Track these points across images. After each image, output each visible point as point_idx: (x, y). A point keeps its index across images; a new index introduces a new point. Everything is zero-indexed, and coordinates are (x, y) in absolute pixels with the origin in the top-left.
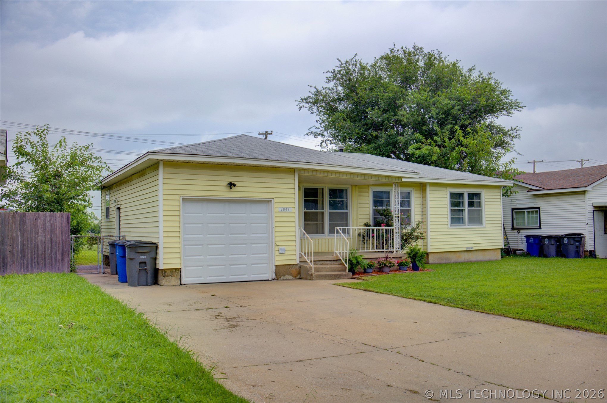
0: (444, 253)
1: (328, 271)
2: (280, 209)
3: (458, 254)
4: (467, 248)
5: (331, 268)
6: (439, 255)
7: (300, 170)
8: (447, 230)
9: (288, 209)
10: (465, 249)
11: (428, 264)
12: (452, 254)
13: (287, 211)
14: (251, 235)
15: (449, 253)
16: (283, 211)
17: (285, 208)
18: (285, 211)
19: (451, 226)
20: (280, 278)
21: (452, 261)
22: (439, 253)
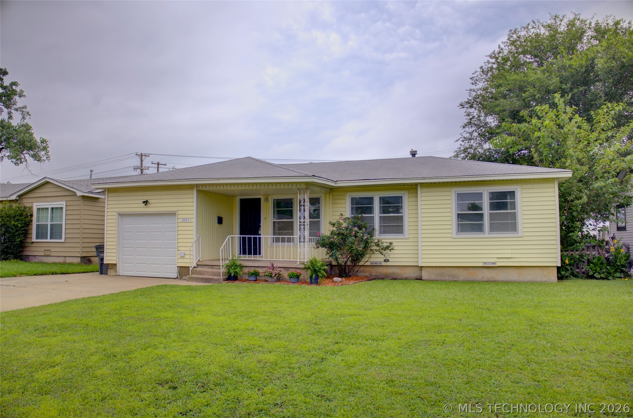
0: (446, 268)
1: (211, 275)
2: (182, 219)
3: (471, 270)
4: (485, 263)
5: (213, 272)
6: (438, 271)
7: (197, 185)
8: (451, 239)
9: (188, 220)
10: (481, 265)
11: (421, 281)
12: (461, 270)
13: (187, 221)
14: (165, 241)
15: (455, 269)
16: (184, 221)
17: (186, 219)
18: (186, 221)
19: (457, 234)
20: (183, 277)
21: (461, 278)
22: (438, 268)
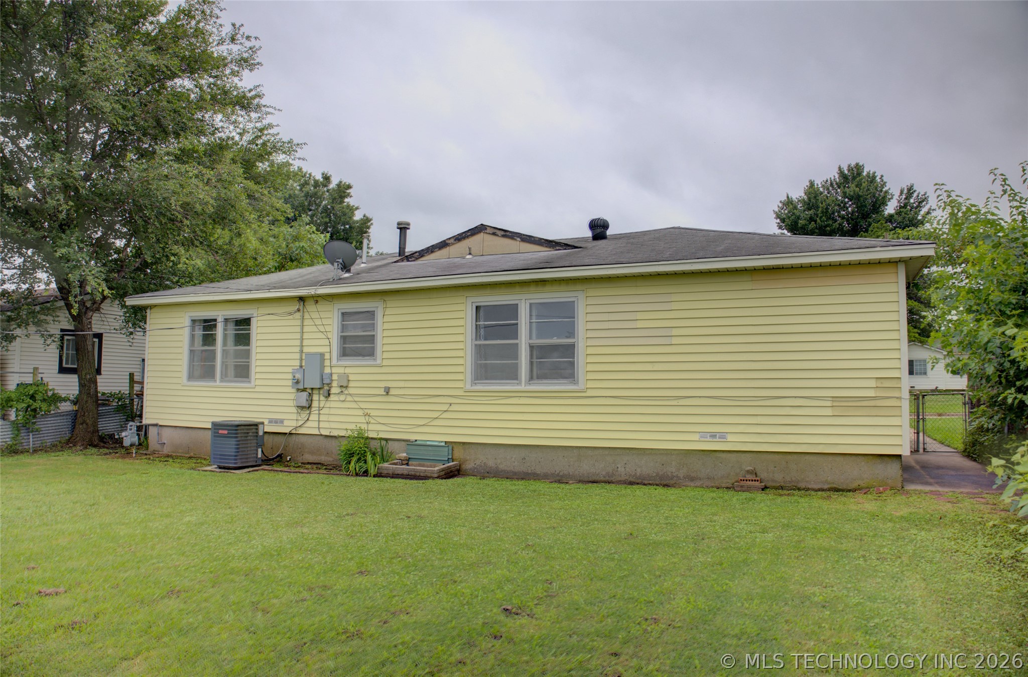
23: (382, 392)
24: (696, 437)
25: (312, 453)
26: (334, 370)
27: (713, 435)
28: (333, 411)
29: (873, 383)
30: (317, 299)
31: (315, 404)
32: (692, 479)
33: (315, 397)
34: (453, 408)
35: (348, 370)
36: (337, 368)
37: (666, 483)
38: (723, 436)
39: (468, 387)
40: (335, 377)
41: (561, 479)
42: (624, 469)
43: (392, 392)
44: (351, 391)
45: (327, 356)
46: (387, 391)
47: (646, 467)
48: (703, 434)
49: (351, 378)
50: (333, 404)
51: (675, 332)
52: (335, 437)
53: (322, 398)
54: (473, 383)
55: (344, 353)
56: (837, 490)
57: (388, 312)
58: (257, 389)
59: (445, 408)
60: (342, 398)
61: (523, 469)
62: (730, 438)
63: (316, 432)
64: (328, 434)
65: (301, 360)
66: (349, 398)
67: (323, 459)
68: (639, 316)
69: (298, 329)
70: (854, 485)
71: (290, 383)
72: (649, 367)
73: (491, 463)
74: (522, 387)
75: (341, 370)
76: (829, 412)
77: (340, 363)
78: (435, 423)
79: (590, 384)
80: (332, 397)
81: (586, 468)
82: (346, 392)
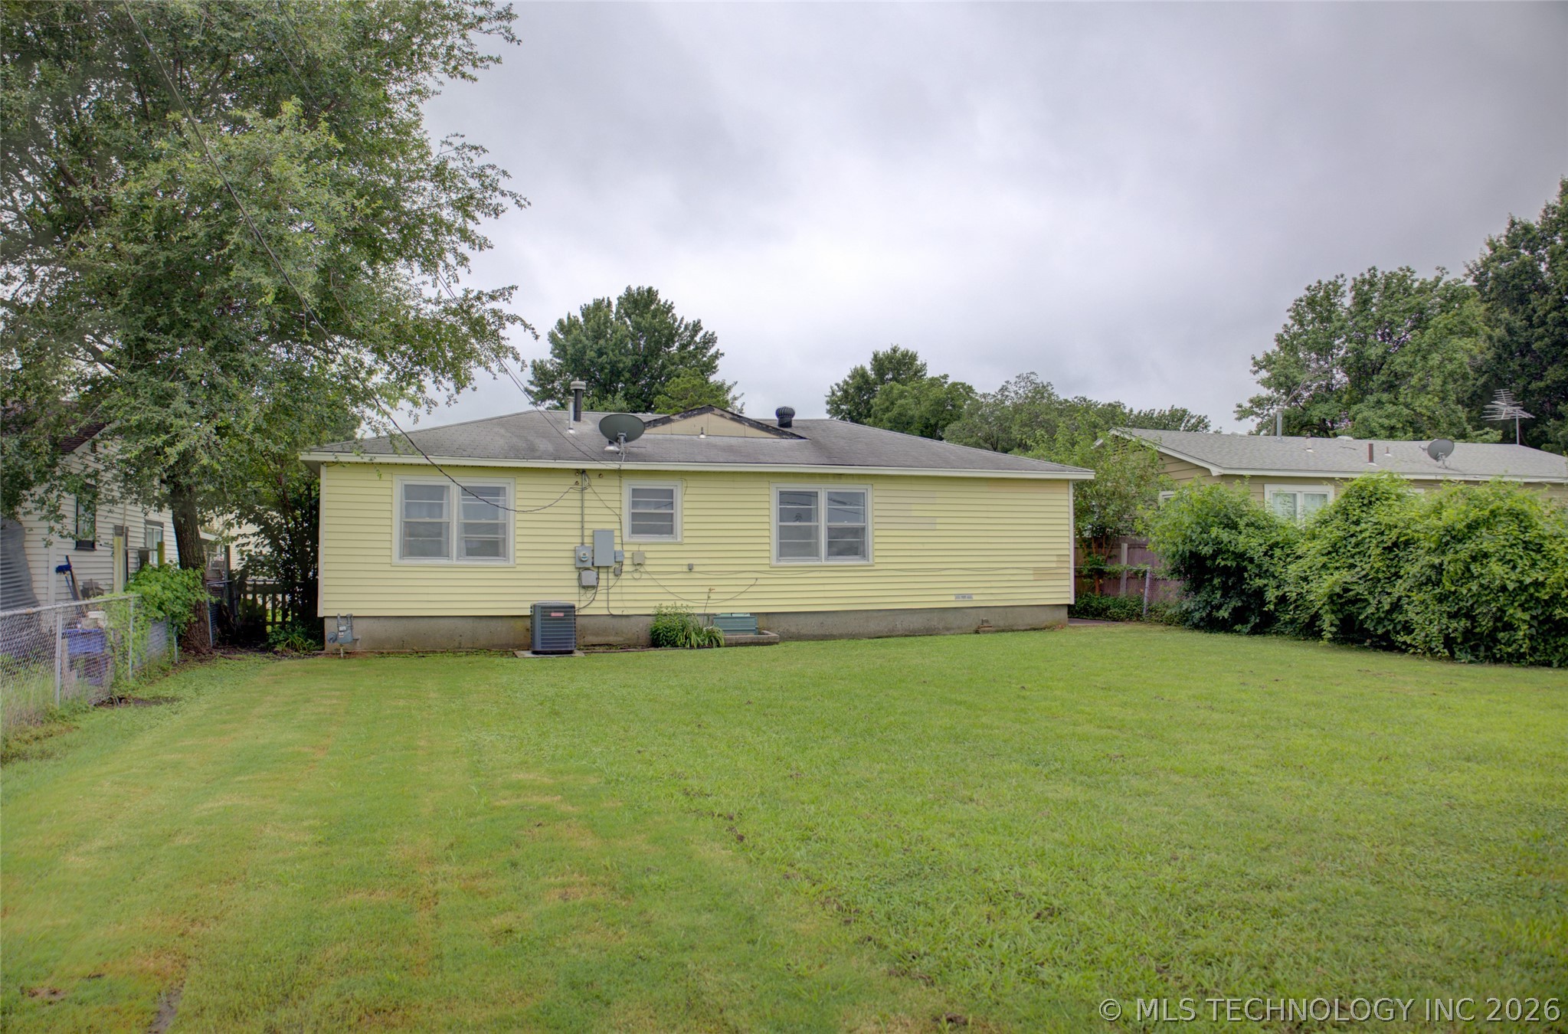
23: (685, 569)
24: (953, 598)
25: (597, 634)
26: (626, 548)
27: (964, 596)
28: (625, 590)
29: (1055, 559)
30: (601, 473)
31: (602, 583)
32: (948, 629)
33: (603, 576)
34: (760, 582)
35: (642, 548)
36: (630, 545)
37: (929, 632)
38: (970, 596)
39: (774, 563)
40: (628, 555)
41: (853, 636)
42: (902, 624)
43: (696, 569)
44: (649, 569)
45: (617, 533)
46: (690, 568)
47: (917, 622)
48: (957, 596)
49: (648, 555)
50: (625, 583)
51: (939, 520)
52: (628, 616)
53: (611, 576)
54: (778, 560)
55: (636, 530)
56: (1035, 629)
57: (689, 491)
58: (519, 568)
59: (752, 582)
60: (637, 575)
61: (821, 632)
62: (975, 597)
63: (605, 612)
64: (620, 613)
65: (583, 536)
66: (644, 576)
67: (611, 639)
68: (914, 507)
69: (579, 504)
70: (1043, 626)
71: (572, 561)
72: (920, 547)
73: (793, 629)
74: (824, 563)
75: (635, 548)
76: (1031, 578)
77: (632, 540)
78: (742, 596)
79: (877, 560)
80: (623, 576)
81: (873, 626)
82: (642, 570)
